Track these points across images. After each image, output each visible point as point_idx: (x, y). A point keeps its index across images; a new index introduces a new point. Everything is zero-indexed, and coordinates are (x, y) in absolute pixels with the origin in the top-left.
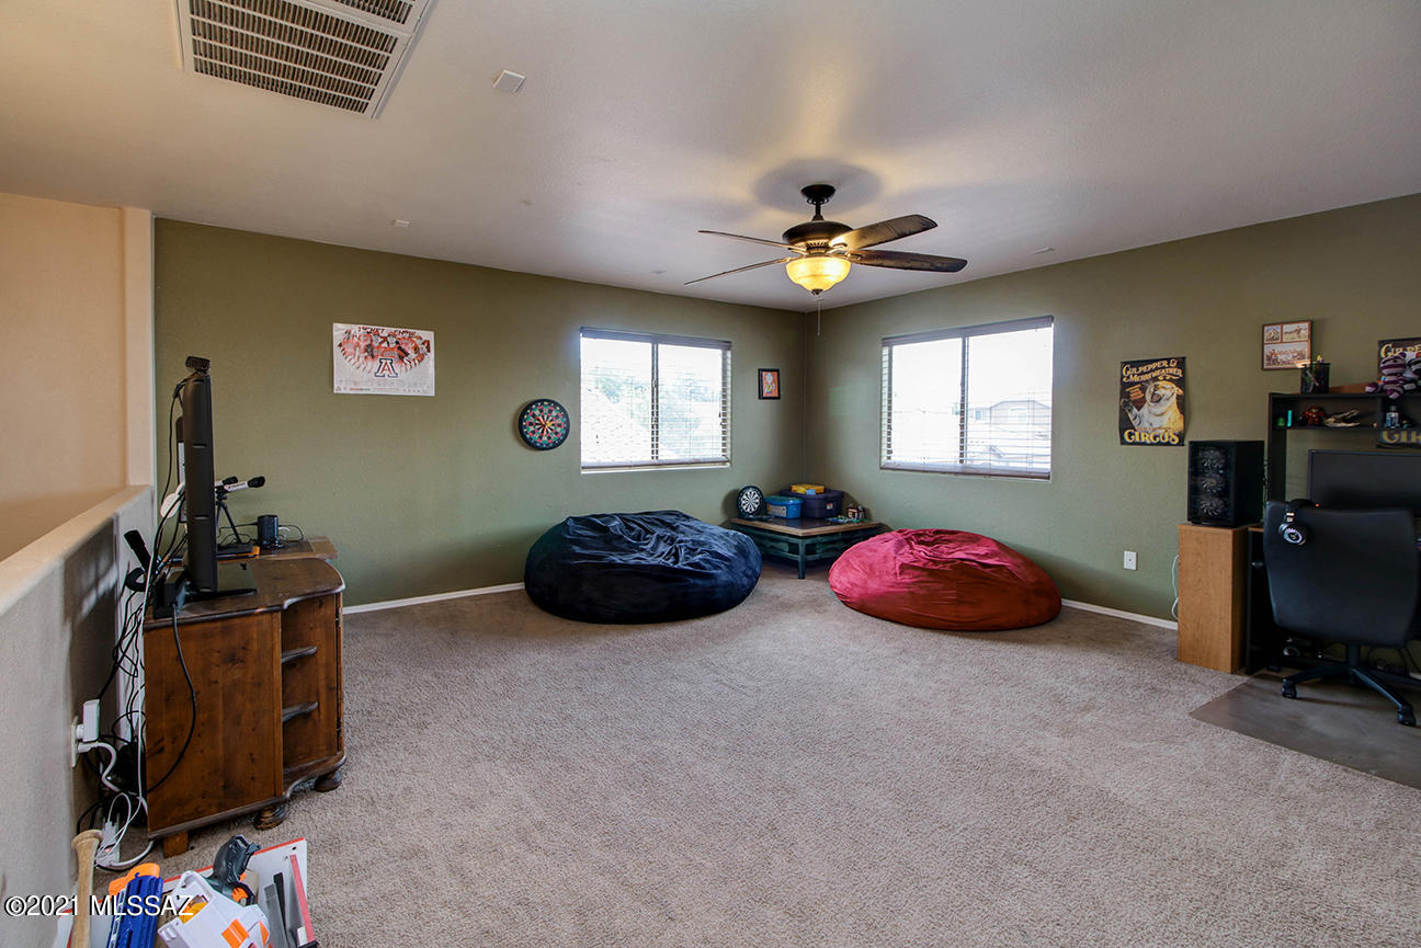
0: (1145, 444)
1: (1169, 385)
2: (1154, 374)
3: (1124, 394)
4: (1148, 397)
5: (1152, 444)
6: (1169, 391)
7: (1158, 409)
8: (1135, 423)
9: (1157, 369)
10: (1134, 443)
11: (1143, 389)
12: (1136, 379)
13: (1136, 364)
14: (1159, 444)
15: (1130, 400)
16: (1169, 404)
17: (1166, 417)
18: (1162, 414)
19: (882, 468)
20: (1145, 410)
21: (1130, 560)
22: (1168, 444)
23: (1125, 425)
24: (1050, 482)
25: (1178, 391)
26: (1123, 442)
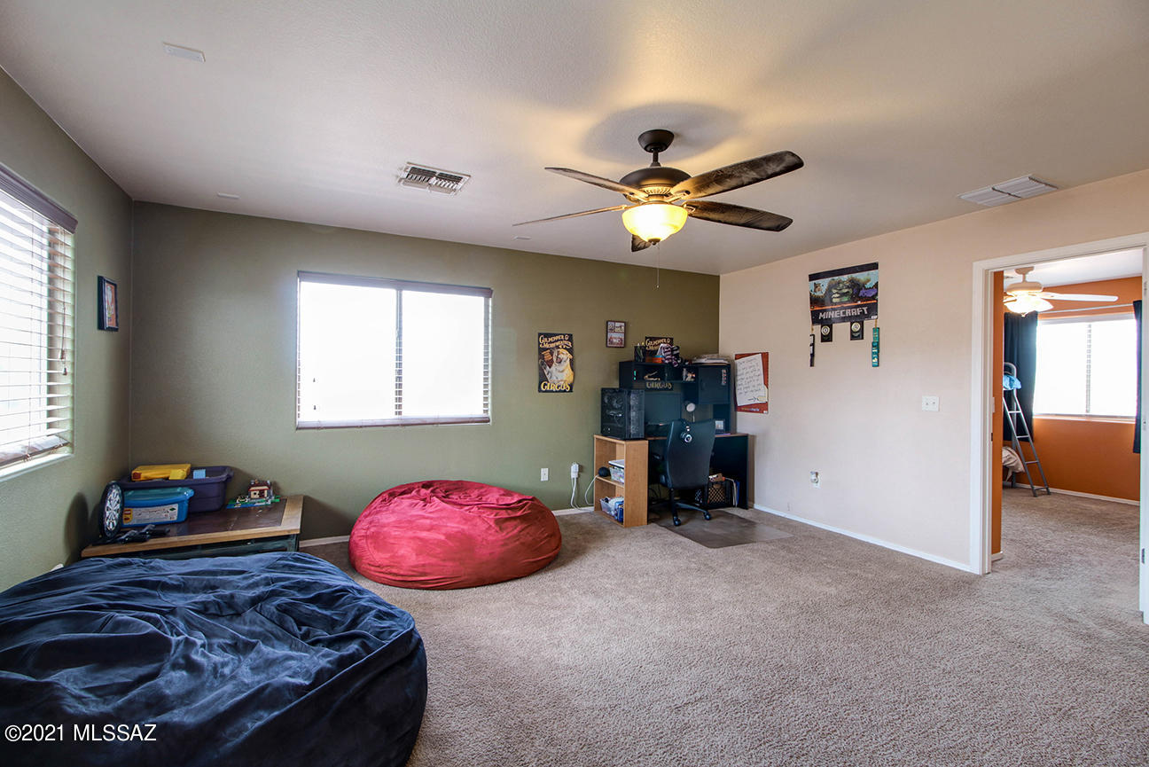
0: (552, 391)
1: (565, 352)
2: (557, 344)
3: (541, 357)
4: (555, 359)
5: (556, 391)
6: (565, 355)
7: (561, 368)
8: (548, 377)
9: (558, 340)
10: (546, 391)
11: (552, 354)
12: (547, 346)
13: (547, 336)
14: (560, 391)
15: (545, 360)
16: (565, 365)
17: (566, 372)
18: (563, 371)
19: (298, 429)
20: (553, 368)
21: (544, 474)
22: (565, 391)
23: (543, 378)
24: (490, 423)
25: (570, 356)
26: (540, 391)
